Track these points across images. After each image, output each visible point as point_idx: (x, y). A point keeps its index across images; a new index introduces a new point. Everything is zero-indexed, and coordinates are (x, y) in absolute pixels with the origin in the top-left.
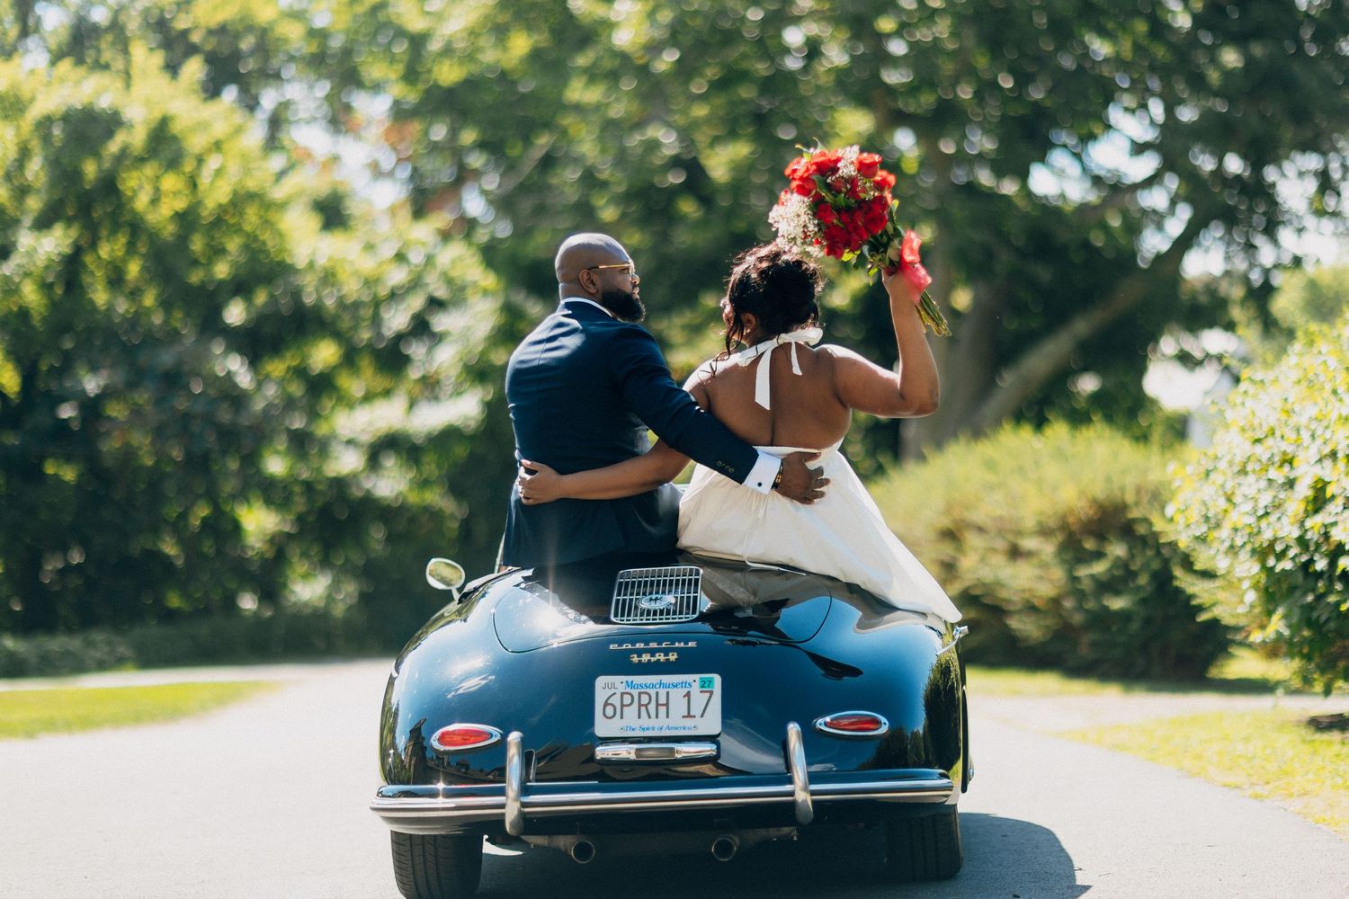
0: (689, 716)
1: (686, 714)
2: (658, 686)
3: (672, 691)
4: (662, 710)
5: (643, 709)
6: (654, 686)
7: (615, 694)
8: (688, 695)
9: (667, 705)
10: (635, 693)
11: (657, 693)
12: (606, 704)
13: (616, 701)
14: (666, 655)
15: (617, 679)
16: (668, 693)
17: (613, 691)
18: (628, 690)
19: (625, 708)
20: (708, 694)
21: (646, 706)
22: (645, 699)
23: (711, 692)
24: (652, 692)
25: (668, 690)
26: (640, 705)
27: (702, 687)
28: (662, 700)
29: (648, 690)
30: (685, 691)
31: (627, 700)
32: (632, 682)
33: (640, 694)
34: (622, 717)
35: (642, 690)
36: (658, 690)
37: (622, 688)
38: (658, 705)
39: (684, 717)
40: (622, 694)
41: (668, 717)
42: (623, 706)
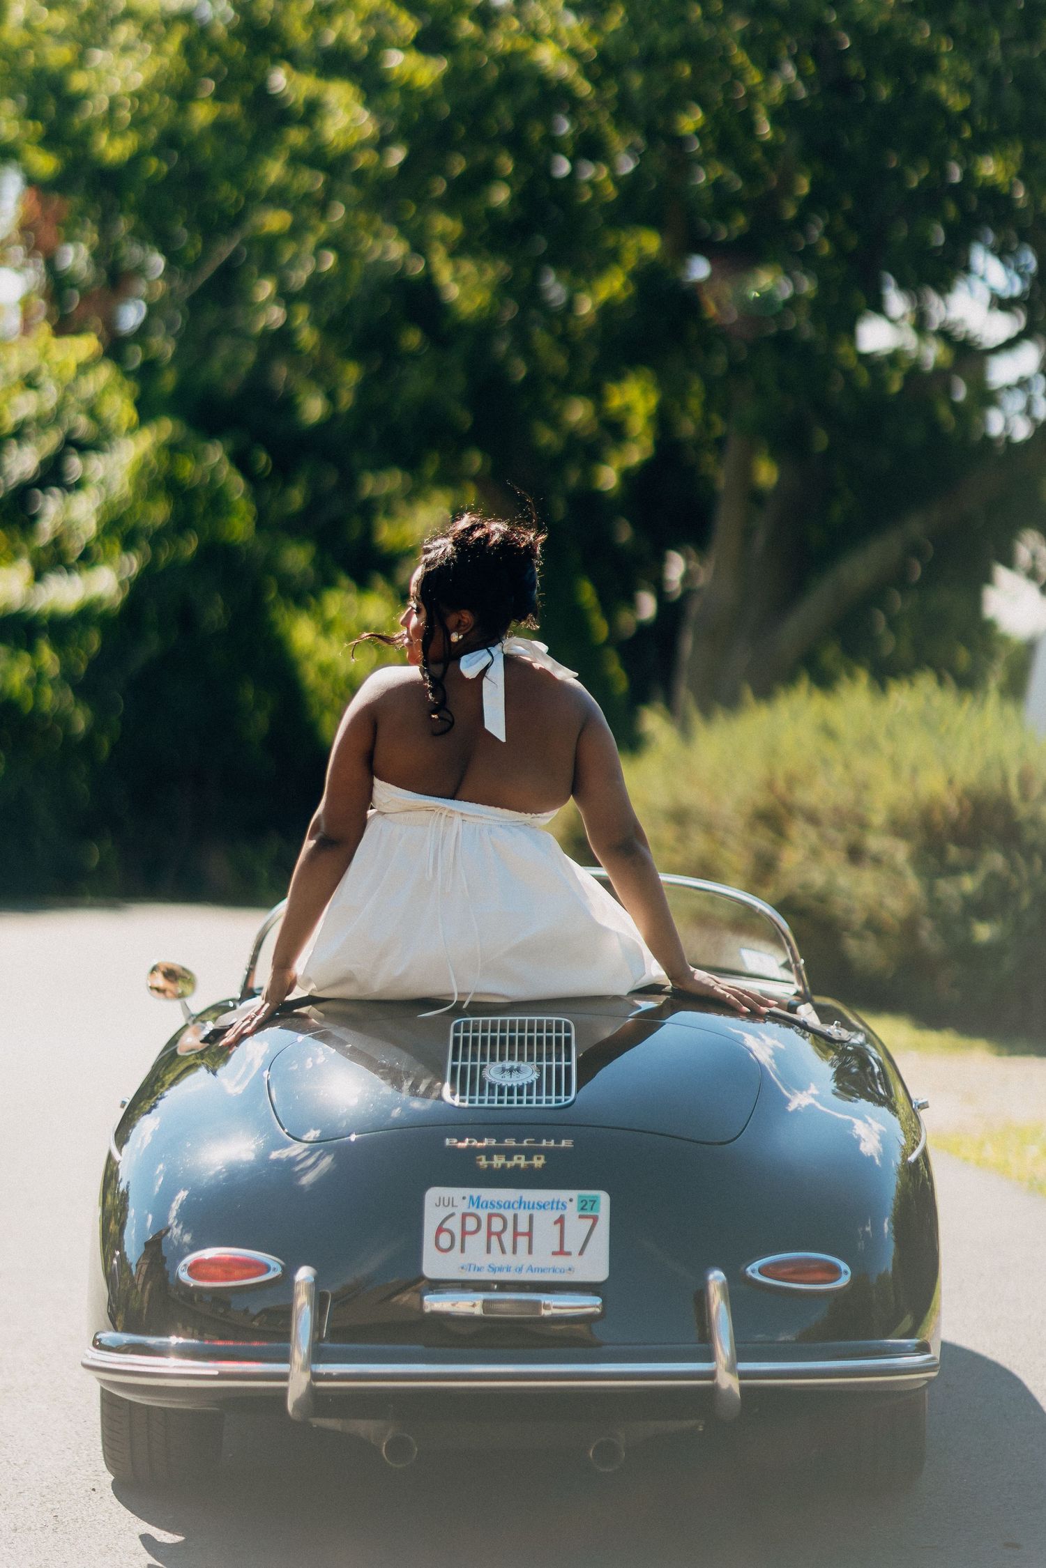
0: (561, 1252)
1: (557, 1249)
2: (516, 1205)
3: (538, 1214)
4: (523, 1242)
5: (494, 1239)
6: (510, 1205)
7: (452, 1215)
8: (561, 1221)
9: (529, 1234)
10: (483, 1214)
11: (515, 1217)
12: (440, 1230)
13: (454, 1225)
14: (529, 1158)
15: (457, 1193)
16: (531, 1217)
17: (450, 1210)
18: (473, 1210)
19: (468, 1238)
20: (590, 1222)
21: (499, 1235)
22: (497, 1225)
23: (595, 1219)
24: (509, 1215)
25: (531, 1212)
26: (490, 1234)
27: (583, 1209)
28: (523, 1227)
29: (502, 1211)
30: (556, 1215)
31: (471, 1224)
32: (479, 1198)
33: (490, 1216)
34: (463, 1250)
35: (495, 1211)
36: (518, 1212)
37: (463, 1207)
38: (516, 1234)
39: (554, 1253)
40: (464, 1216)
41: (530, 1252)
42: (464, 1233)
